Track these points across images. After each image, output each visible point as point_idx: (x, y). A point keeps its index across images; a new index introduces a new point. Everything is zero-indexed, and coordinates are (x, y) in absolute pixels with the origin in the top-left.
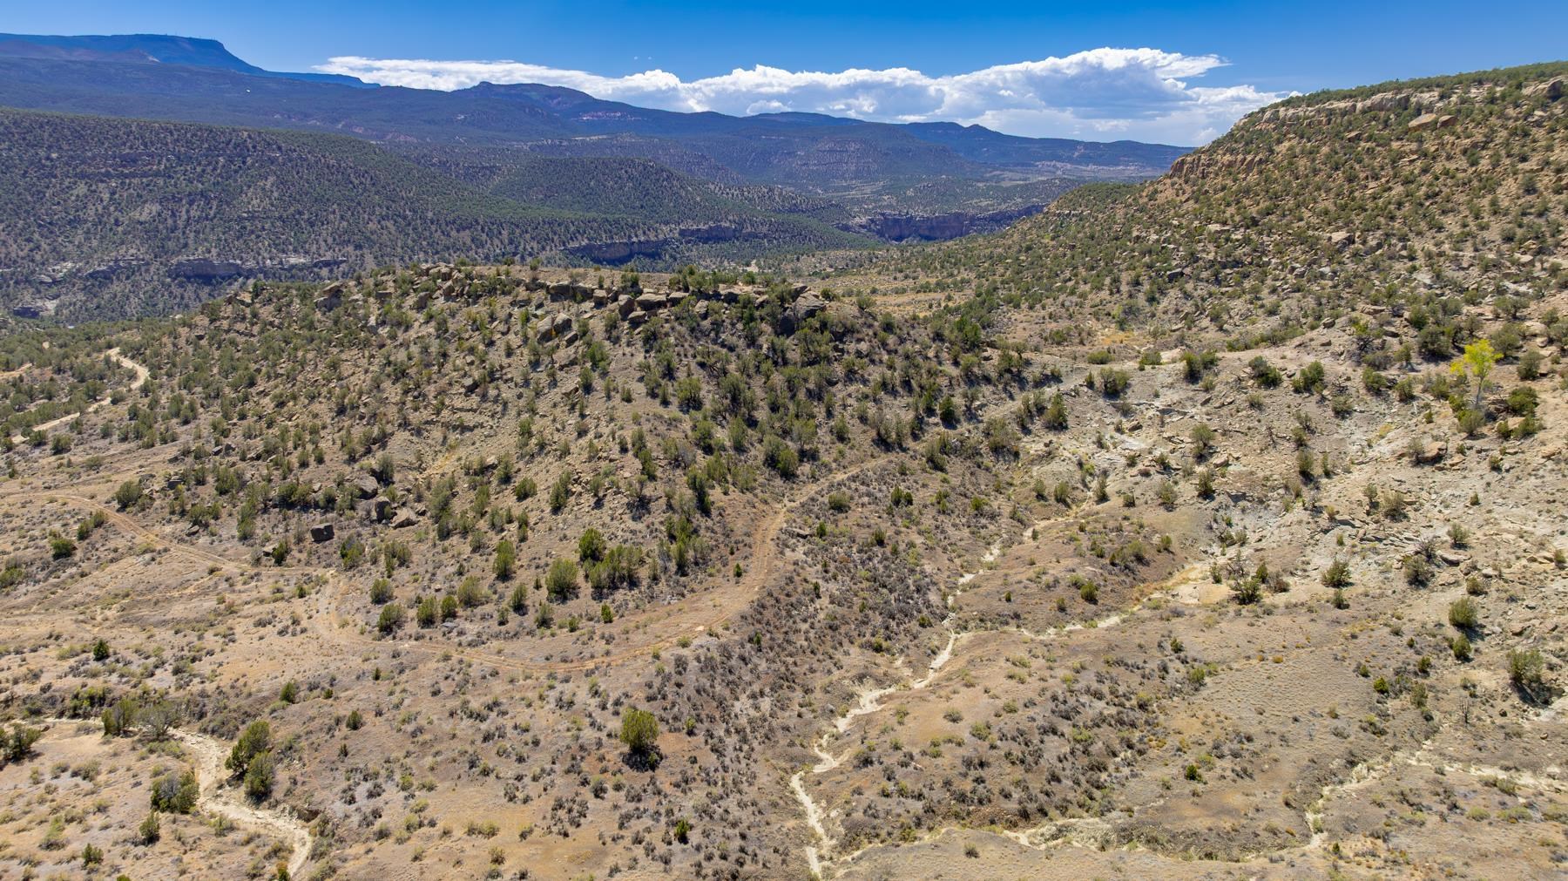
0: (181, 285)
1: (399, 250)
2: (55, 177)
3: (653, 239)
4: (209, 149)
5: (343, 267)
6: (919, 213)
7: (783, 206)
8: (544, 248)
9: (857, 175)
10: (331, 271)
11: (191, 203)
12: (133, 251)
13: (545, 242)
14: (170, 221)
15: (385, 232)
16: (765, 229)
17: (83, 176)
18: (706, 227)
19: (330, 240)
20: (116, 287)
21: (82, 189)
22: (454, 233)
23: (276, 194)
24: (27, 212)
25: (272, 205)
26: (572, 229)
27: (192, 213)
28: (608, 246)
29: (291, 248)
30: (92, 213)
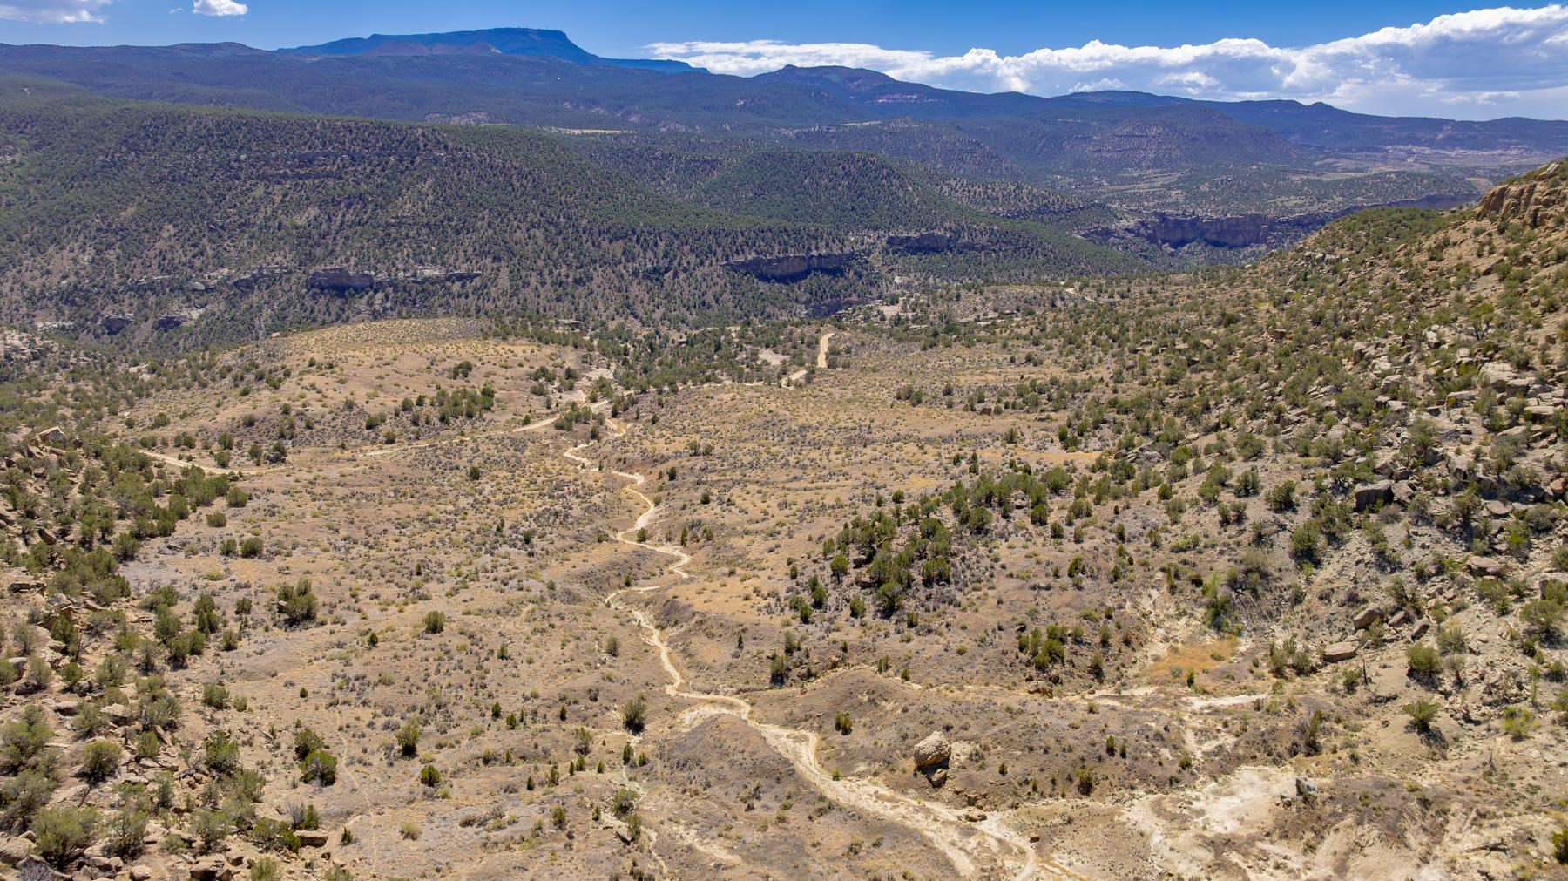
0: (314, 297)
1: (540, 263)
2: (238, 178)
3: (836, 252)
4: (382, 148)
5: (477, 281)
6: (1207, 213)
7: (1030, 207)
8: (702, 263)
9: (1157, 163)
10: (463, 286)
11: (348, 206)
12: (281, 258)
13: (704, 255)
14: (324, 226)
15: (531, 242)
16: (983, 240)
17: (264, 177)
18: (917, 235)
19: (470, 250)
20: (255, 298)
21: (259, 191)
22: (605, 244)
23: (430, 198)
24: (202, 217)
25: (423, 210)
26: (740, 240)
27: (349, 217)
28: (780, 260)
29: (429, 258)
30: (261, 216)
